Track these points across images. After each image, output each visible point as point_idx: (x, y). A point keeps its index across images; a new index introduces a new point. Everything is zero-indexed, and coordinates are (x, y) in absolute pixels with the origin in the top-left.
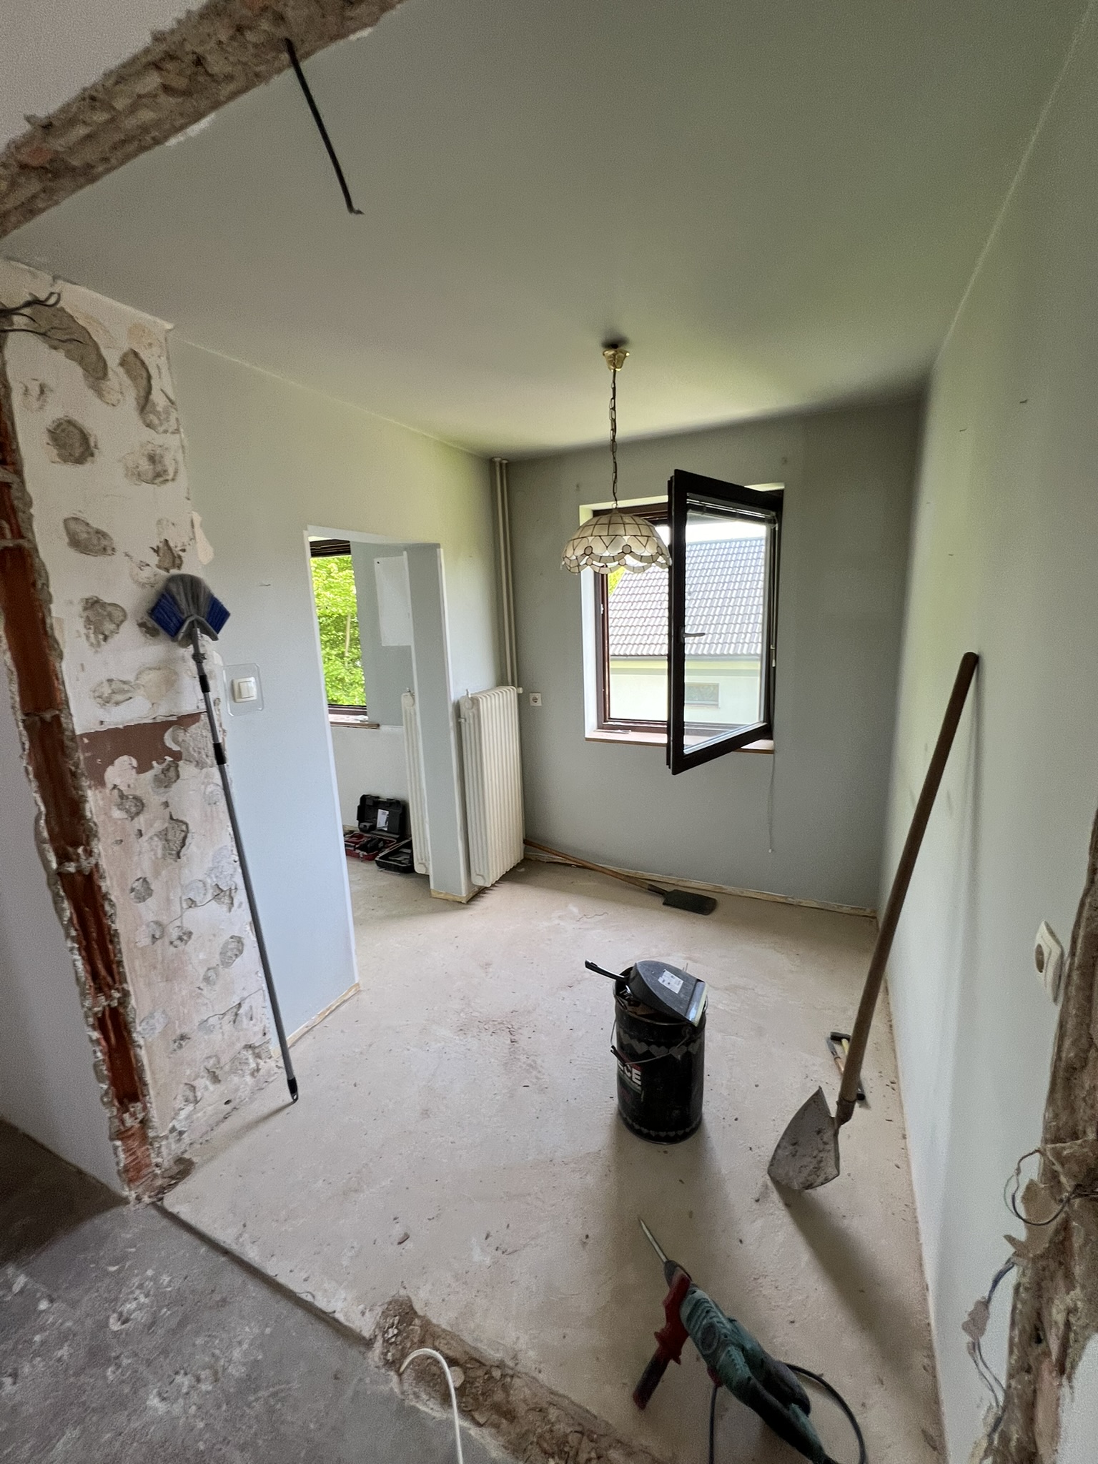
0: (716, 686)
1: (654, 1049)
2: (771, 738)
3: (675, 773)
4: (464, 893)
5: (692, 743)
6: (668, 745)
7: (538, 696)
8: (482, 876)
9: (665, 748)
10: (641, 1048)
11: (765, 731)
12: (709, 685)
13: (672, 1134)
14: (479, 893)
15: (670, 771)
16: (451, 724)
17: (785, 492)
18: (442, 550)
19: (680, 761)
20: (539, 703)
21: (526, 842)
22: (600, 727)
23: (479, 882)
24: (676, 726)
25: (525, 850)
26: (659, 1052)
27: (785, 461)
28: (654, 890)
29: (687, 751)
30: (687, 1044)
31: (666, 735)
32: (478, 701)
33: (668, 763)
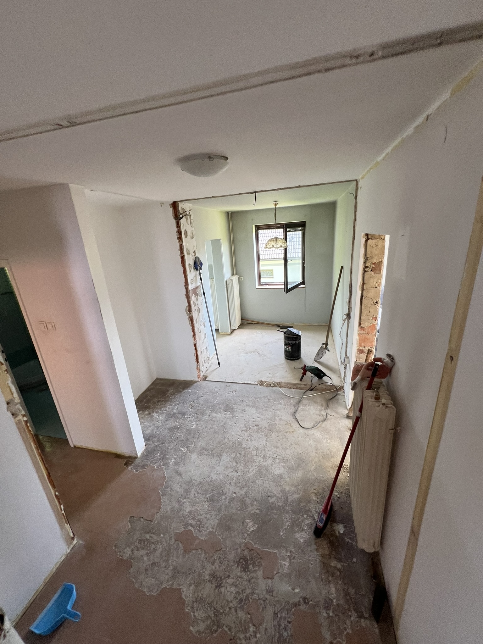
0: (272, 270)
1: (293, 342)
2: (305, 284)
3: (286, 293)
4: (230, 332)
5: (289, 287)
6: (284, 288)
7: (242, 278)
8: (235, 326)
9: (283, 289)
10: (290, 342)
11: (303, 283)
12: (269, 270)
13: (296, 358)
14: (233, 331)
15: (285, 293)
16: (225, 286)
17: (306, 222)
18: (222, 240)
19: (287, 290)
20: (242, 280)
21: (242, 319)
22: (259, 285)
23: (234, 328)
24: (286, 283)
25: (242, 321)
26: (294, 342)
27: (306, 215)
28: (278, 326)
29: (288, 288)
30: (299, 340)
31: (284, 286)
32: (232, 280)
33: (284, 291)
